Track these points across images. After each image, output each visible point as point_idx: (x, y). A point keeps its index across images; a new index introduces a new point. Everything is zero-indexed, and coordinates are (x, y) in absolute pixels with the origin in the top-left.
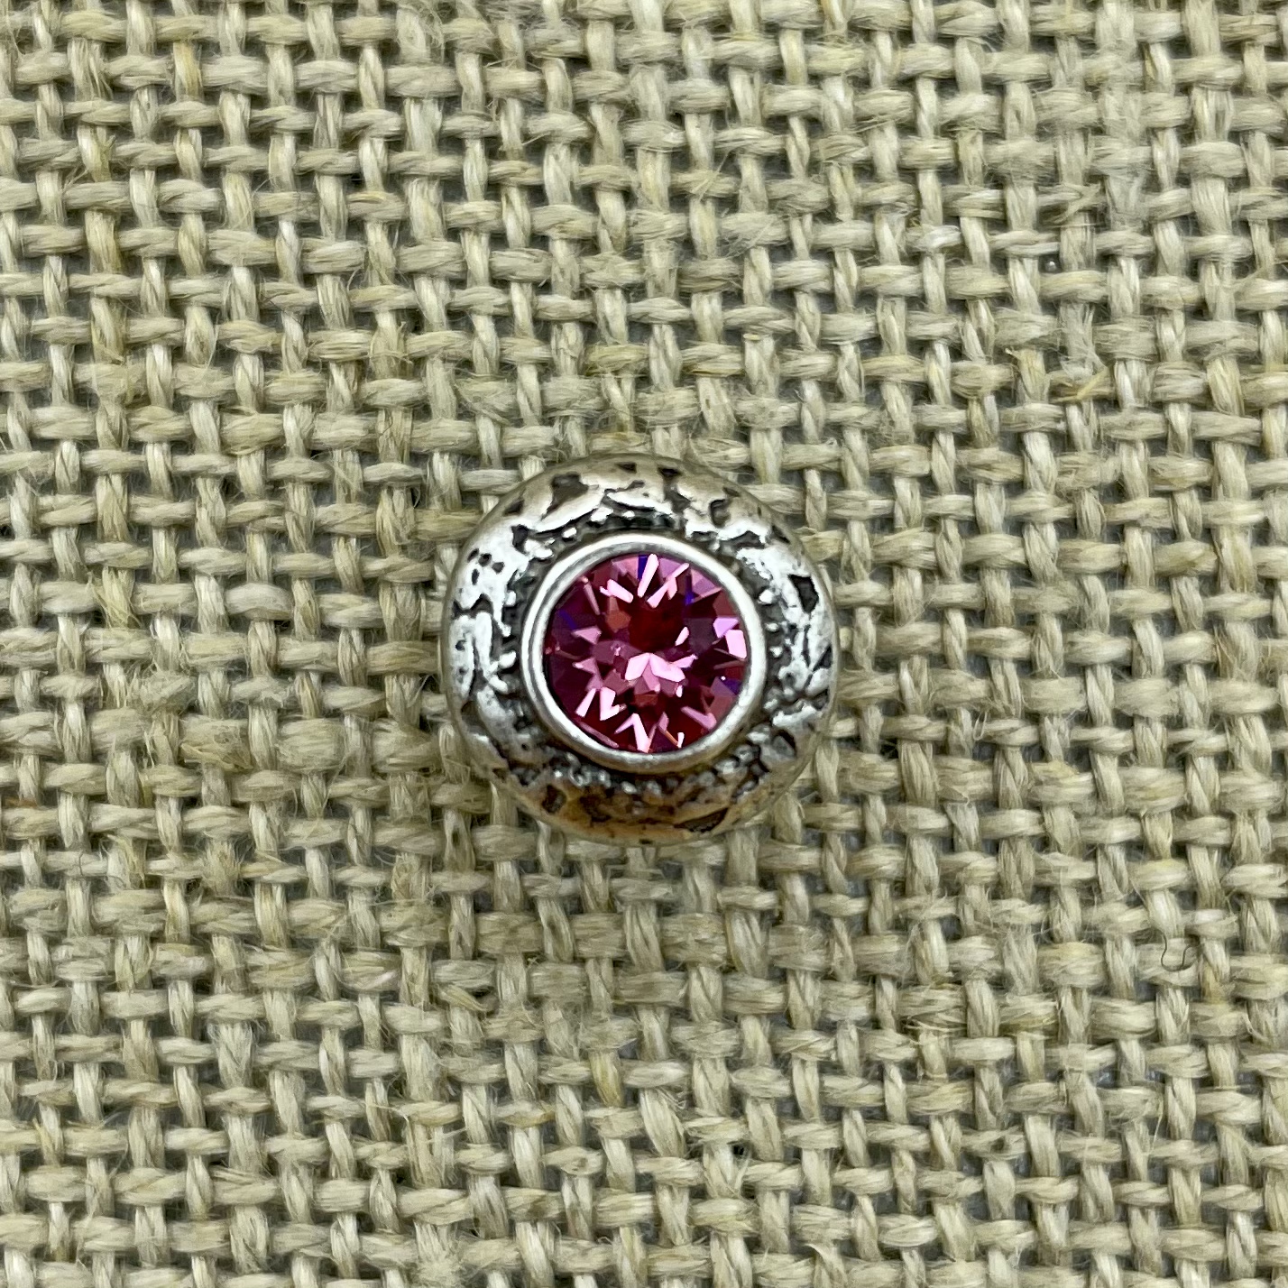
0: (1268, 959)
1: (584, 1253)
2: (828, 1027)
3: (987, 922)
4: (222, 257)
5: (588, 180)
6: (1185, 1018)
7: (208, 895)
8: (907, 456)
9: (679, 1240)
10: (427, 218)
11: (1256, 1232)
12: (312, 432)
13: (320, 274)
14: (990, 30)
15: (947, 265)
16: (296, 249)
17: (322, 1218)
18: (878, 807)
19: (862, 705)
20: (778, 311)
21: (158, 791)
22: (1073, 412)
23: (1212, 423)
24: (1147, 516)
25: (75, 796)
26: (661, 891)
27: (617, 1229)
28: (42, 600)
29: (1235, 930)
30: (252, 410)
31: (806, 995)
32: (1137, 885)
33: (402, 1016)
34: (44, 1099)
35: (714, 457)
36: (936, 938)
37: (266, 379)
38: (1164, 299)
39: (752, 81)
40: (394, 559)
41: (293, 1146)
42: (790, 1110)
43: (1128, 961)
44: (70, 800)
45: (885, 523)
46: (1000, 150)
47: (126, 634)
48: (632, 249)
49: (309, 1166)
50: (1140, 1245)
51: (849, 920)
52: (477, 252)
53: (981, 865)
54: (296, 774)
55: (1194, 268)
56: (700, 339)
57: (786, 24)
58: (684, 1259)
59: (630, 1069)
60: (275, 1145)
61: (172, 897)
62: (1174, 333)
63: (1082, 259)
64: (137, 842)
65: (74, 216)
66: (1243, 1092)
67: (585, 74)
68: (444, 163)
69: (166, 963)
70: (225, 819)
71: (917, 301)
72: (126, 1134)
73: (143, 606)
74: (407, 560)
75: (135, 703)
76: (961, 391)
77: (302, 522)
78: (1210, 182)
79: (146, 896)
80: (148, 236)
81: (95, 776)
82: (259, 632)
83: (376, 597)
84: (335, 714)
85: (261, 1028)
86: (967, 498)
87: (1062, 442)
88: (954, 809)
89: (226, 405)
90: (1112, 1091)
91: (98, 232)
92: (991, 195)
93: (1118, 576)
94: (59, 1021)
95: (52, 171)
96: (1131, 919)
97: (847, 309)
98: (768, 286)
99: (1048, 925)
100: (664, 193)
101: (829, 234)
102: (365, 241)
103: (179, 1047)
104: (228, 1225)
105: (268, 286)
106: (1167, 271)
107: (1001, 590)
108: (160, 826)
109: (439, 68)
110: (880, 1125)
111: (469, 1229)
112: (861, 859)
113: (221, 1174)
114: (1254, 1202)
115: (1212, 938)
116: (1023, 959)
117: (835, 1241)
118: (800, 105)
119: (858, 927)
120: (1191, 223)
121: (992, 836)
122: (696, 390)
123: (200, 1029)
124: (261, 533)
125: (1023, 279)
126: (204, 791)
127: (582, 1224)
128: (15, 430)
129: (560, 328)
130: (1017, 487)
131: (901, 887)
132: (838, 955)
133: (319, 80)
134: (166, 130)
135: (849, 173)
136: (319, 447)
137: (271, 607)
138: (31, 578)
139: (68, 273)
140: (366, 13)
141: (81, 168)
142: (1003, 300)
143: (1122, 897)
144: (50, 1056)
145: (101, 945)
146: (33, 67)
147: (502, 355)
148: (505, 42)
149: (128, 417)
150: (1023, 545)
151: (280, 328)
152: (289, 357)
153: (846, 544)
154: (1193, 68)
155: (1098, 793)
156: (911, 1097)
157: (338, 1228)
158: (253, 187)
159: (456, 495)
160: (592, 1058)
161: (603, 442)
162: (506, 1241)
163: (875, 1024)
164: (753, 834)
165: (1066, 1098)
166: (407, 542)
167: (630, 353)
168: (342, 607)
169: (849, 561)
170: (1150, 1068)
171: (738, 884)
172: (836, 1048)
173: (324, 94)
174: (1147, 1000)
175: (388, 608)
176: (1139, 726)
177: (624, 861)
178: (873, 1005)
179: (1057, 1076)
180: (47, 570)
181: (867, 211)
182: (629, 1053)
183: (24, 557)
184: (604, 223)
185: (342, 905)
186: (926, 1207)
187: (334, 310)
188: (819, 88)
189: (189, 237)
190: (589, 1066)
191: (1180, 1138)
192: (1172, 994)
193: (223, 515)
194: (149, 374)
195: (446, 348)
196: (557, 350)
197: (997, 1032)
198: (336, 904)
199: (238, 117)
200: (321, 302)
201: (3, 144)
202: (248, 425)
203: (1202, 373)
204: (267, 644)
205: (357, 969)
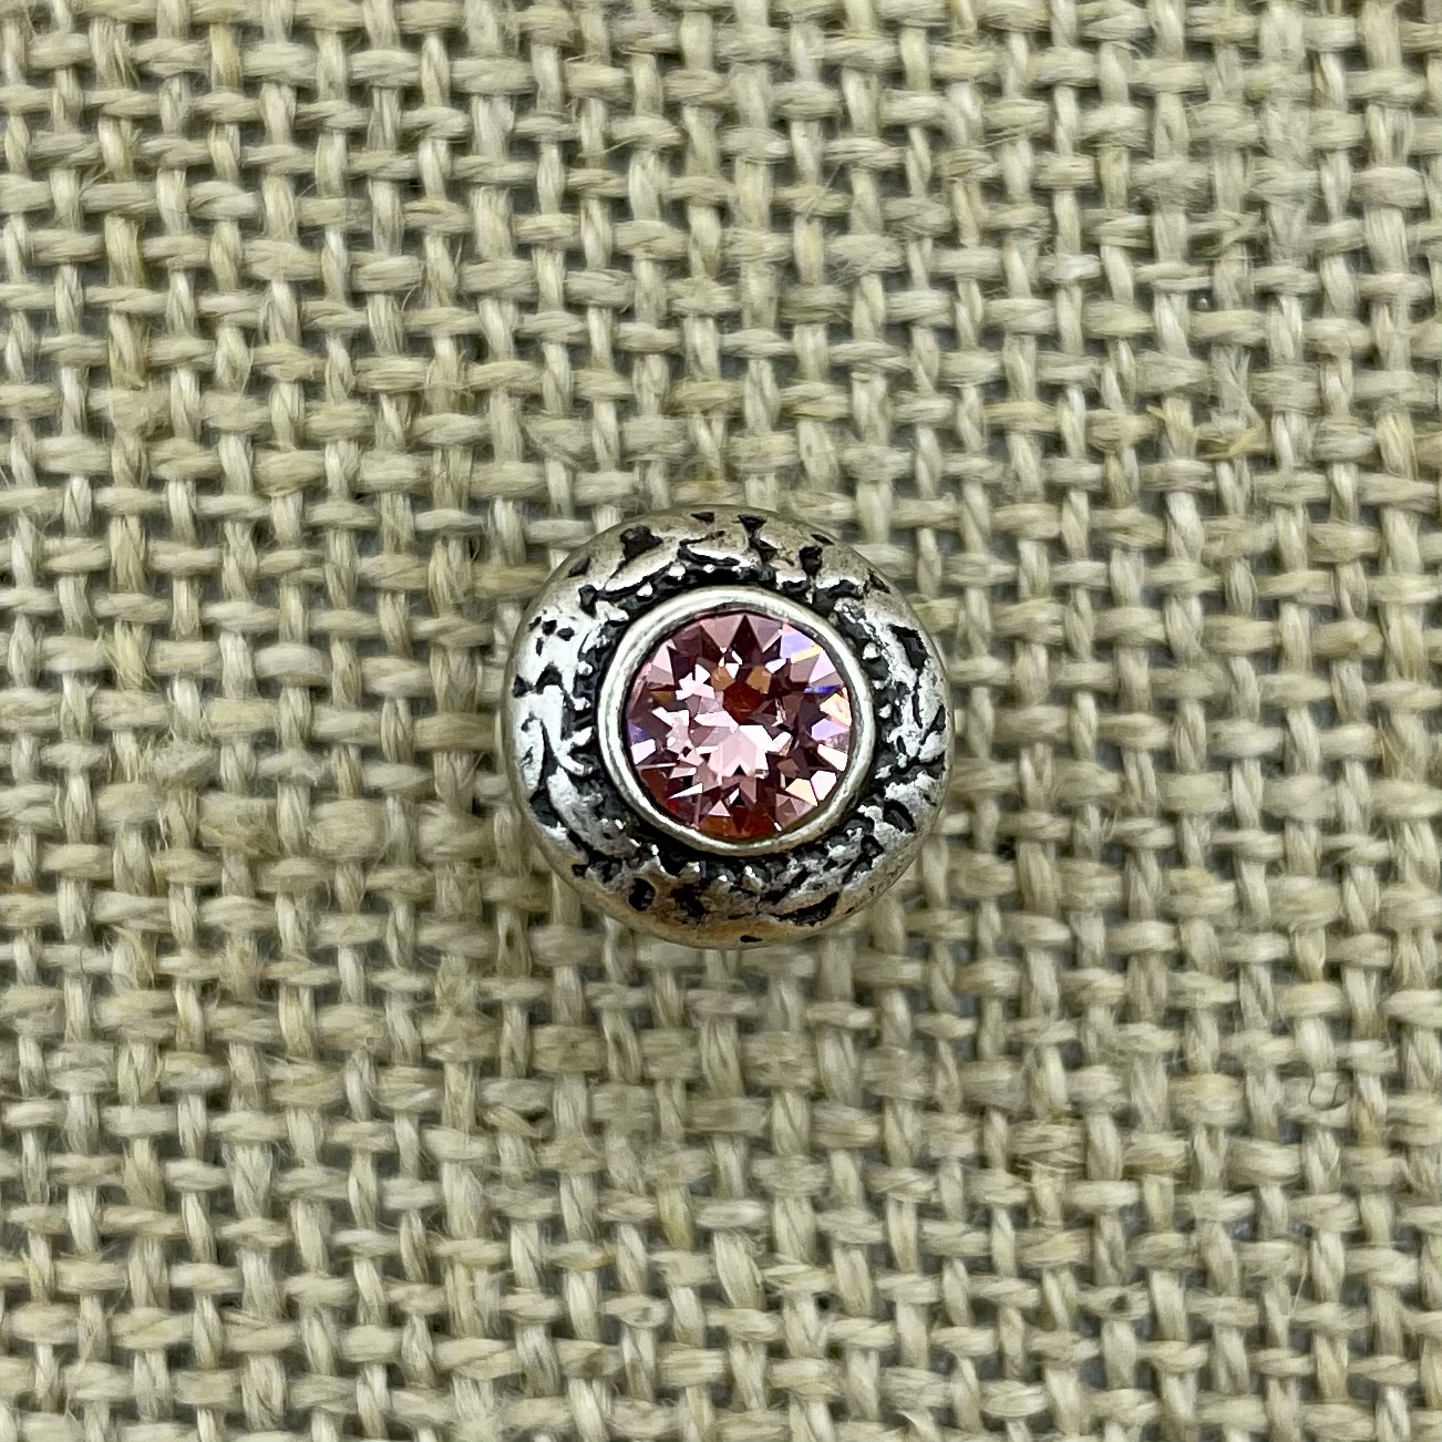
0: (1430, 1100)
1: (645, 1415)
2: (928, 1165)
3: (1112, 1049)
4: (260, 270)
5: (679, 193)
6: (1334, 1164)
7: (226, 998)
8: (1034, 516)
9: (754, 1403)
10: (494, 231)
11: (1410, 1409)
13: (372, 293)
14: (1141, 35)
15: (1085, 301)
16: (344, 263)
17: (347, 1369)
18: (992, 916)
19: (976, 798)
20: (889, 347)
21: (171, 878)
22: (1224, 471)
23: (1382, 487)
24: (1305, 590)
25: (78, 882)
26: (742, 1005)
27: (684, 1390)
28: (45, 657)
29: (1394, 1065)
30: (290, 446)
31: (903, 1128)
32: (1283, 1012)
33: (444, 1141)
34: (32, 1227)
35: (814, 512)
36: (1054, 1065)
37: (307, 410)
38: (1329, 344)
39: (867, 85)
40: (447, 619)
41: (314, 1286)
42: (882, 1258)
43: (1271, 1096)
44: (71, 886)
45: (1007, 591)
46: (1148, 171)
47: (139, 698)
48: (727, 272)
49: (334, 1309)
50: (1278, 1422)
51: (956, 1044)
52: (550, 271)
53: (1107, 984)
54: (329, 862)
55: (1364, 309)
56: (802, 377)
57: (907, 22)
58: (759, 1425)
59: (703, 1206)
60: (296, 1285)
61: (184, 1000)
62: (1340, 383)
63: (1237, 297)
64: (147, 936)
65: (91, 220)
66: (1399, 1249)
67: (679, 72)
68: (515, 170)
69: (177, 1075)
70: (248, 912)
71: (1049, 340)
72: (126, 1268)
73: (160, 666)
74: (463, 621)
75: (148, 777)
76: (1097, 444)
77: (344, 576)
78: (1385, 213)
79: (155, 998)
80: (178, 245)
81: (101, 859)
82: (292, 699)
83: (425, 662)
84: (375, 795)
85: (282, 1152)
86: (1099, 565)
87: (1211, 504)
88: (1078, 918)
89: (260, 440)
90: (1249, 1246)
91: (119, 239)
92: (1136, 221)
93: (1271, 658)
94: (52, 1138)
95: (68, 168)
96: (1275, 1050)
97: (969, 348)
98: (880, 317)
99: (1181, 1053)
100: (765, 209)
101: (951, 261)
102: (422, 255)
103: (188, 1171)
104: (239, 1375)
105: (312, 305)
106: (1334, 312)
107: (1138, 672)
108: (173, 918)
109: (512, 62)
110: (985, 1277)
111: (512, 1385)
112: (969, 973)
113: (233, 1316)
114: (1408, 1375)
115: (1366, 1073)
116: (1152, 1092)
117: (931, 1409)
118: (922, 114)
119: (966, 1052)
120: (1363, 259)
121: (1120, 951)
122: (795, 435)
123: (212, 1150)
124: (298, 586)
125: (1170, 318)
126: (224, 879)
127: (644, 1383)
128: (19, 462)
129: (643, 360)
130: (1158, 554)
131: (1016, 1007)
132: (941, 1082)
133: (375, 72)
134: (198, 124)
135: (976, 193)
136: (366, 490)
137: (306, 670)
138: (33, 631)
139: (84, 284)
141: (102, 166)
142: (1147, 341)
143: (1266, 1023)
144: (44, 1180)
145: (102, 1052)
146: (47, 49)
147: (576, 390)
148: (587, 35)
149: (148, 451)
150: (1163, 620)
151: (323, 353)
152: (333, 387)
153: (962, 615)
154: (1369, 82)
155: (1242, 905)
156: (1021, 1246)
157: (365, 1382)
158: (297, 193)
159: (519, 547)
160: (660, 1194)
161: (689, 491)
162: (557, 1401)
163: (982, 1162)
164: (850, 943)
165: (1198, 1251)
166: (462, 600)
167: (721, 391)
168: (386, 673)
169: (965, 635)
170: (1294, 1219)
171: (830, 999)
172: (936, 1189)
173: (381, 88)
174: (1292, 1142)
175: (439, 674)
176: (1291, 831)
177: (701, 969)
178: (980, 1141)
179: (1187, 1225)
180: (50, 623)
181: (995, 236)
182: (701, 1189)
183: (26, 608)
184: (695, 242)
185: (379, 1012)
186: (1035, 1373)
187: (386, 335)
188: (944, 95)
189: (223, 247)
190: (656, 1203)
191: (1325, 1300)
192: (1320, 1136)
193: (254, 564)
194: (173, 401)
195: (511, 380)
196: (639, 386)
197: (1120, 1175)
198: (372, 1011)
199: (282, 112)
200: (371, 325)
201: (12, 135)
202: (285, 462)
203: (1371, 430)
204: (300, 713)
205: (394, 1086)
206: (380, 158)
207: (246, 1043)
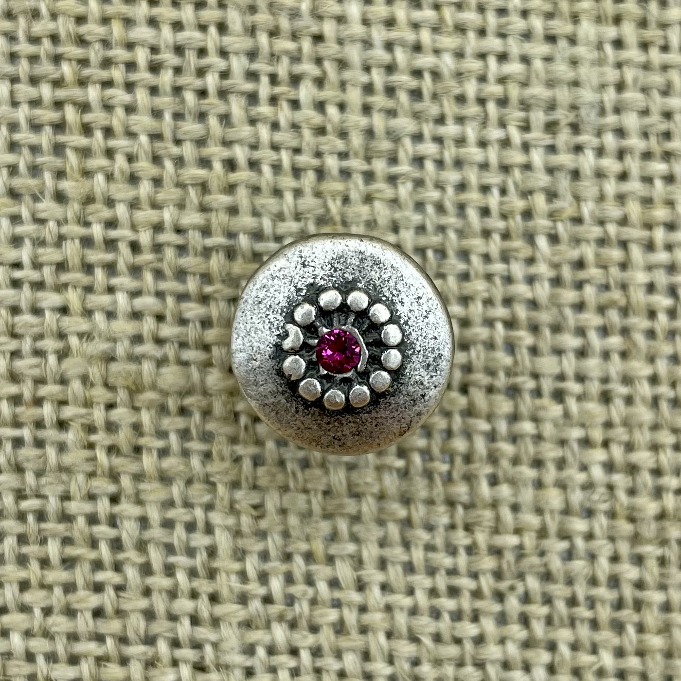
0: (647, 499)
1: (305, 637)
2: (430, 528)
3: (509, 477)
4: (135, 129)
5: (322, 99)
6: (605, 527)
7: (119, 453)
8: (477, 244)
9: (353, 632)
10: (240, 114)
11: (637, 633)
12: (177, 220)
13: (185, 140)
14: (525, 32)
15: (500, 149)
16: (172, 126)
17: (173, 617)
18: (457, 419)
20: (414, 169)
21: (95, 400)
22: (560, 227)
23: (627, 233)
24: (592, 278)
25: (52, 402)
26: (348, 459)
27: (322, 626)
28: (37, 301)
29: (630, 484)
30: (148, 208)
31: (419, 512)
32: (583, 461)
33: (216, 518)
34: (32, 555)
36: (484, 484)
37: (156, 192)
38: (605, 170)
39: (405, 52)
40: (218, 286)
41: (159, 581)
42: (409, 568)
43: (578, 497)
44: (49, 403)
45: (465, 277)
46: (528, 92)
47: (80, 319)
48: (343, 134)
49: (167, 591)
50: (580, 639)
52: (264, 132)
53: (507, 448)
54: (165, 394)
55: (621, 154)
56: (376, 181)
57: (422, 24)
58: (355, 641)
59: (330, 546)
60: (150, 581)
61: (101, 453)
62: (611, 187)
63: (566, 149)
64: (84, 426)
65: (58, 105)
66: (632, 563)
67: (322, 45)
68: (249, 86)
69: (97, 487)
70: (129, 416)
71: (484, 166)
72: (74, 574)
73: (89, 306)
74: (225, 287)
75: (84, 355)
76: (504, 212)
77: (172, 267)
78: (629, 113)
79: (87, 453)
80: (98, 117)
81: (63, 392)
82: (148, 321)
83: (209, 305)
84: (185, 364)
85: (145, 522)
86: (505, 266)
87: (554, 239)
88: (495, 420)
89: (134, 205)
90: (567, 562)
91: (71, 114)
92: (522, 114)
93: (580, 307)
94: (41, 516)
95: (49, 82)
96: (581, 477)
97: (449, 169)
98: (411, 157)
99: (539, 479)
100: (360, 106)
101: (442, 130)
102: (207, 123)
103: (103, 530)
104: (125, 621)
105: (158, 144)
106: (608, 156)
107: (522, 312)
108: (95, 417)
109: (247, 38)
110: (454, 577)
111: (247, 624)
112: (448, 444)
113: (122, 594)
114: (636, 618)
115: (619, 488)
116: (527, 495)
117: (430, 634)
118: (429, 65)
119: (446, 479)
120: (620, 132)
121: (513, 434)
122: (372, 207)
123: (113, 521)
124: (151, 270)
125: (537, 157)
126: (118, 400)
127: (304, 623)
128: (25, 214)
129: (305, 173)
130: (531, 261)
131: (468, 459)
132: (435, 491)
133: (187, 42)
134: (107, 63)
135: (452, 101)
136: (181, 228)
137: (155, 308)
138: (32, 289)
139: (55, 134)
140: (211, 8)
141: (63, 81)
142: (527, 167)
143: (576, 465)
144: (37, 534)
145: (64, 477)
146: (39, 28)
147: (275, 186)
148: (281, 27)
149: (84, 209)
150: (532, 290)
151: (162, 166)
152: (167, 179)
153: (445, 288)
154: (625, 54)
155: (567, 415)
156: (470, 563)
157: (181, 623)
158: (151, 95)
159: (249, 255)
160: (312, 541)
162: (266, 631)
163: (452, 527)
165: (546, 565)
166: (226, 278)
167: (340, 187)
168: (191, 309)
170: (587, 551)
171: (388, 455)
172: (433, 537)
173: (189, 49)
174: (587, 517)
175: (215, 310)
176: (587, 383)
178: (452, 517)
179: (542, 554)
180: (39, 286)
181: (460, 120)
182: (329, 538)
183: (29, 278)
184: (329, 121)
185: (188, 460)
186: (475, 617)
187: (191, 159)
188: (438, 57)
189: (118, 119)
190: (310, 544)
191: (600, 586)
192: (598, 514)
193: (132, 261)
194: (95, 187)
195: (248, 181)
196: (304, 185)
197: (512, 531)
198: (185, 459)
199: (145, 57)
200: (185, 154)
201: (23, 67)
202: (146, 215)
203: (623, 208)
204: (152, 327)
205: (195, 493)
206: (188, 79)
207: (129, 473)
